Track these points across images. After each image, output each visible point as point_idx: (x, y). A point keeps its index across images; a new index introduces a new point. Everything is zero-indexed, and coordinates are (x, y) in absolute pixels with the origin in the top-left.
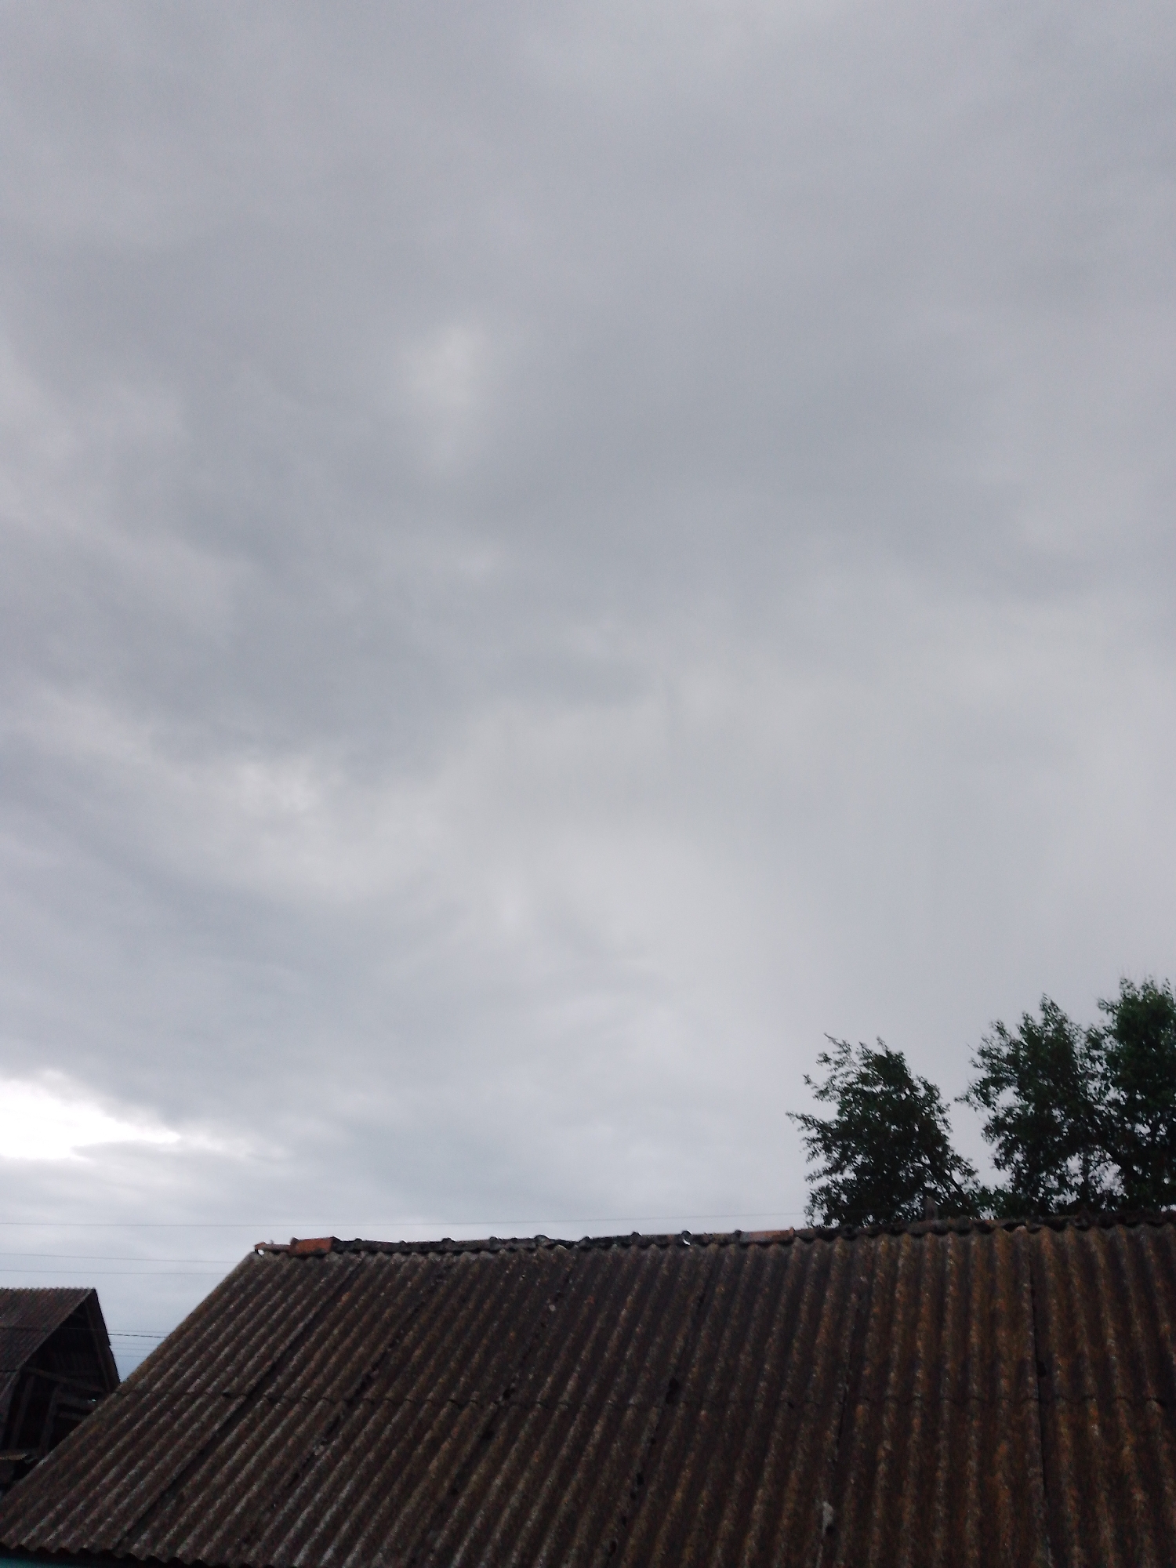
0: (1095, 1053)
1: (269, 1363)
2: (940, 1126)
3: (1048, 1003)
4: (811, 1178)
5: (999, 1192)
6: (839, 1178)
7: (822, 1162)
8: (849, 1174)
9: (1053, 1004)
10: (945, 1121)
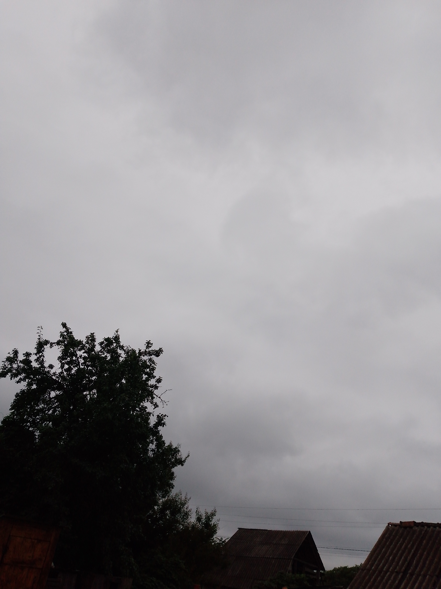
1: (407, 563)
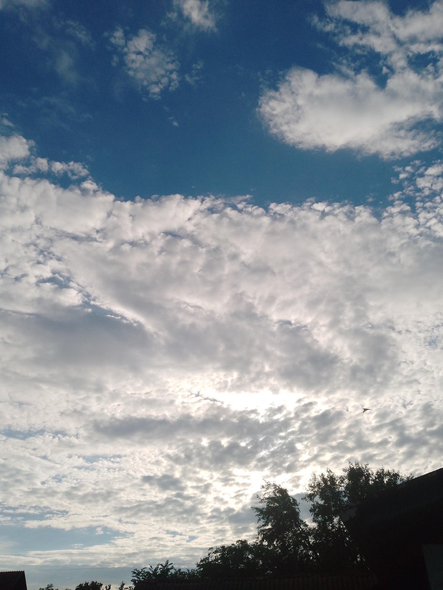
0: (342, 485)
2: (297, 510)
3: (329, 470)
4: (258, 528)
5: (314, 529)
6: (267, 528)
7: (262, 523)
8: (269, 526)
9: (330, 470)
10: (298, 508)
